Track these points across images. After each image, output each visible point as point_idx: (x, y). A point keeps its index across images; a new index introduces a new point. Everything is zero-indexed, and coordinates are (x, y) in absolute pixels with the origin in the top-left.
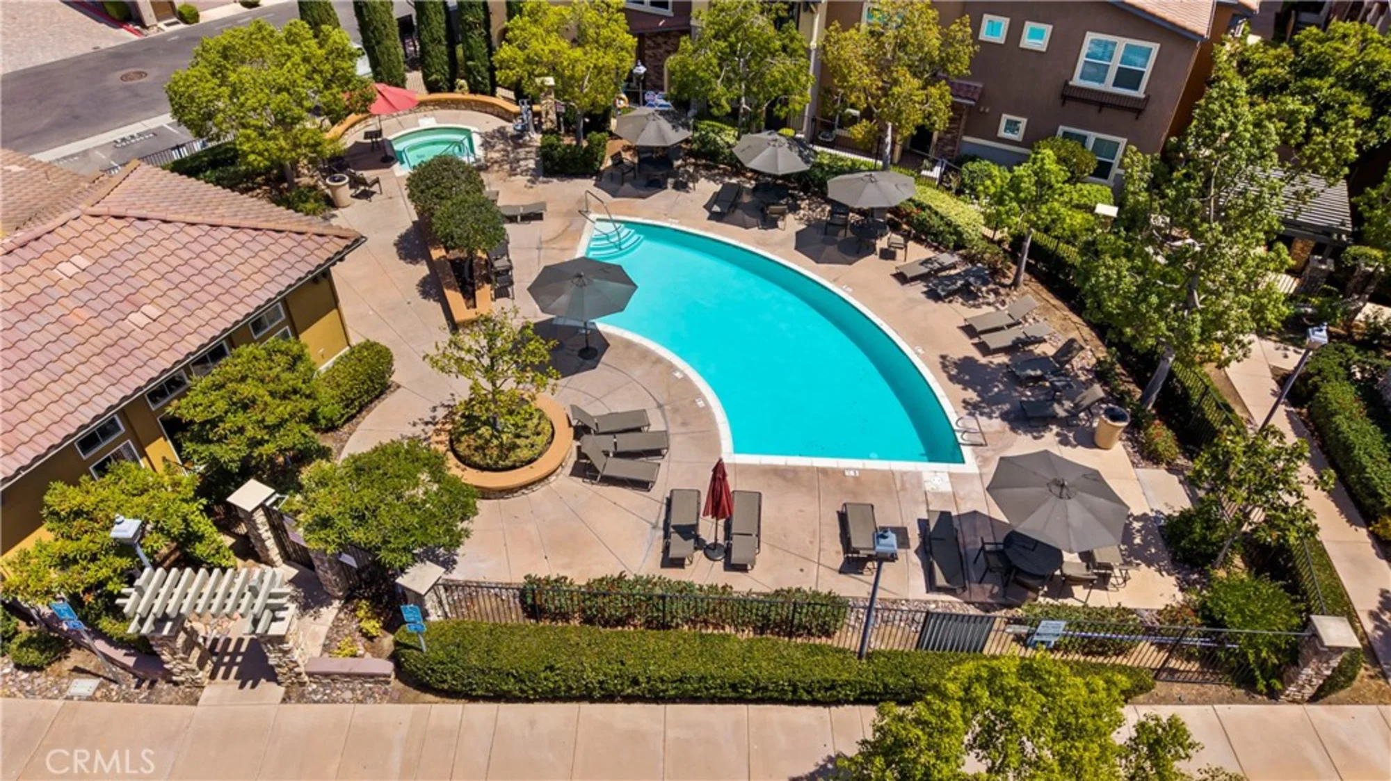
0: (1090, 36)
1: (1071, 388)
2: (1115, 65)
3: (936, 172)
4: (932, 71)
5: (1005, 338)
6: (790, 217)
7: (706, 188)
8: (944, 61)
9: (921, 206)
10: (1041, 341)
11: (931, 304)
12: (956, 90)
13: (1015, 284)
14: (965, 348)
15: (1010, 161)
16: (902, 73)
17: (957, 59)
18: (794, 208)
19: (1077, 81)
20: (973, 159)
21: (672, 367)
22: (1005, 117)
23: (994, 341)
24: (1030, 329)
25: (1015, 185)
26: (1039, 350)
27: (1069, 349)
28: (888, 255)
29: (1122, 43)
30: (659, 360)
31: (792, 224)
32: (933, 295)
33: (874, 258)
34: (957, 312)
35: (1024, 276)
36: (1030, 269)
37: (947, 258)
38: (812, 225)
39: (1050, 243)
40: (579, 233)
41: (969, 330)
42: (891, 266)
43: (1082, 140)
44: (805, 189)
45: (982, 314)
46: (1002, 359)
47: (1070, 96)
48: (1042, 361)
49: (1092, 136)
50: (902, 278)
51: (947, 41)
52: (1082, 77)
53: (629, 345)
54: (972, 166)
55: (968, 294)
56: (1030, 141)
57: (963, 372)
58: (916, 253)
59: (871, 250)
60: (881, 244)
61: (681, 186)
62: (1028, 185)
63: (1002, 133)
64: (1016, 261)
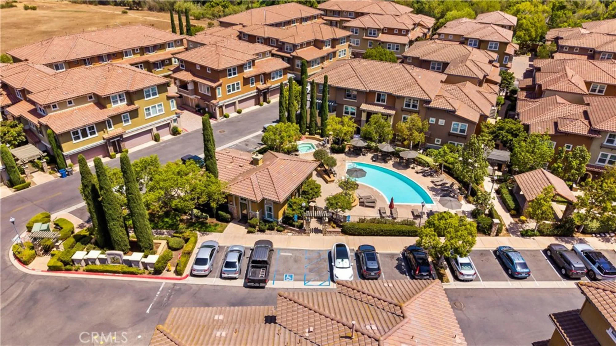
0: (453, 123)
1: (453, 191)
2: (459, 128)
3: (421, 151)
4: (421, 131)
5: (440, 183)
6: (390, 161)
7: (370, 155)
8: (423, 128)
9: (419, 158)
10: (447, 184)
11: (423, 177)
12: (425, 133)
13: (441, 173)
14: (432, 185)
15: (437, 149)
16: (414, 131)
17: (425, 127)
18: (391, 159)
19: (451, 131)
20: (430, 148)
21: (372, 189)
22: (436, 139)
23: (437, 184)
24: (444, 181)
25: (439, 153)
26: (447, 185)
27: (452, 185)
28: (413, 168)
29: (460, 124)
30: (369, 188)
31: (391, 163)
32: (424, 176)
33: (410, 169)
34: (429, 179)
35: (443, 172)
36: (444, 171)
37: (426, 169)
38: (396, 162)
39: (448, 165)
40: (345, 165)
41: (433, 182)
42: (414, 170)
43: (454, 144)
44: (393, 155)
45: (435, 179)
46: (440, 187)
47: (450, 135)
48: (448, 187)
49: (456, 143)
50: (417, 173)
51: (423, 125)
52: (453, 130)
53: (363, 185)
54: (429, 150)
55: (431, 175)
56: (442, 144)
57: (432, 189)
58: (419, 168)
59: (409, 167)
60: (412, 166)
61: (364, 155)
62: (442, 153)
63: (436, 143)
64: (441, 169)
